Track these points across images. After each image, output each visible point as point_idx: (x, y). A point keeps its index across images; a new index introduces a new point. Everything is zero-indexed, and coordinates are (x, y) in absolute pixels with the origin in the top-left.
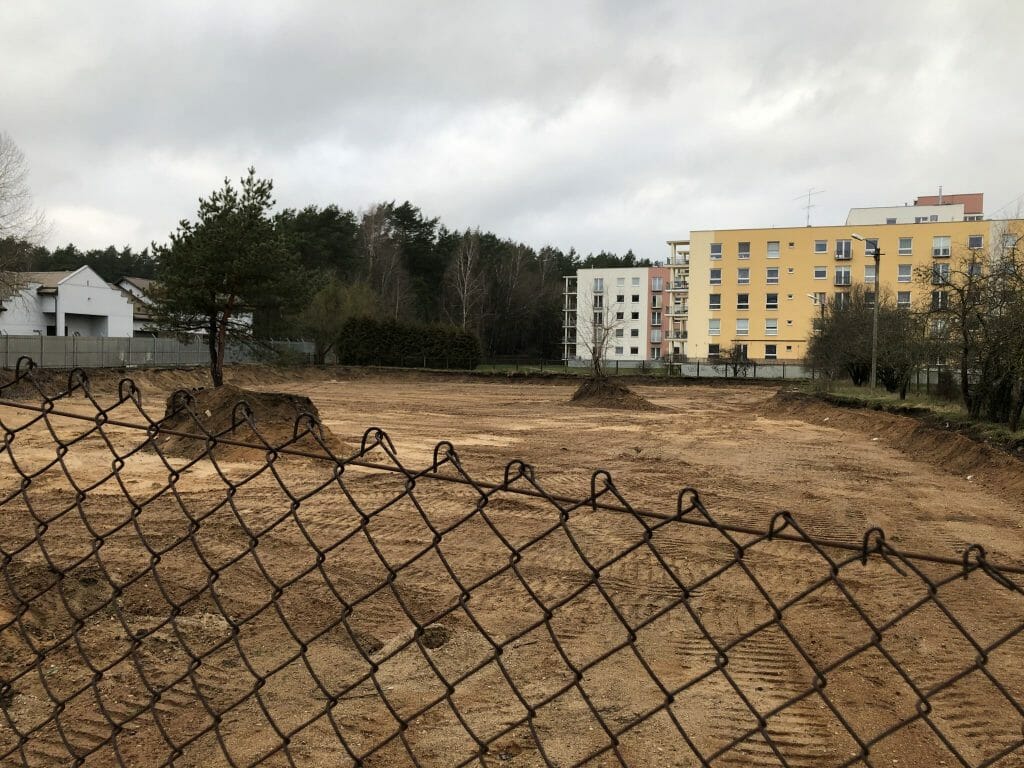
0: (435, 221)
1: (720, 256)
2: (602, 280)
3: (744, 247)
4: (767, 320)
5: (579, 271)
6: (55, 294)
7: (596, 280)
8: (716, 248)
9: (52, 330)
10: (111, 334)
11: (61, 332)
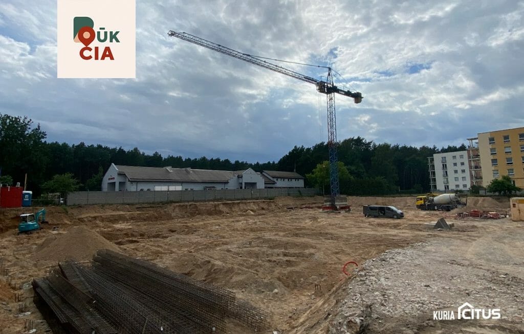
0: (371, 142)
1: (494, 143)
2: (445, 157)
3: (506, 138)
4: (508, 170)
5: (434, 155)
6: (242, 177)
7: (442, 158)
8: (492, 140)
9: (241, 188)
10: (258, 188)
11: (243, 187)
